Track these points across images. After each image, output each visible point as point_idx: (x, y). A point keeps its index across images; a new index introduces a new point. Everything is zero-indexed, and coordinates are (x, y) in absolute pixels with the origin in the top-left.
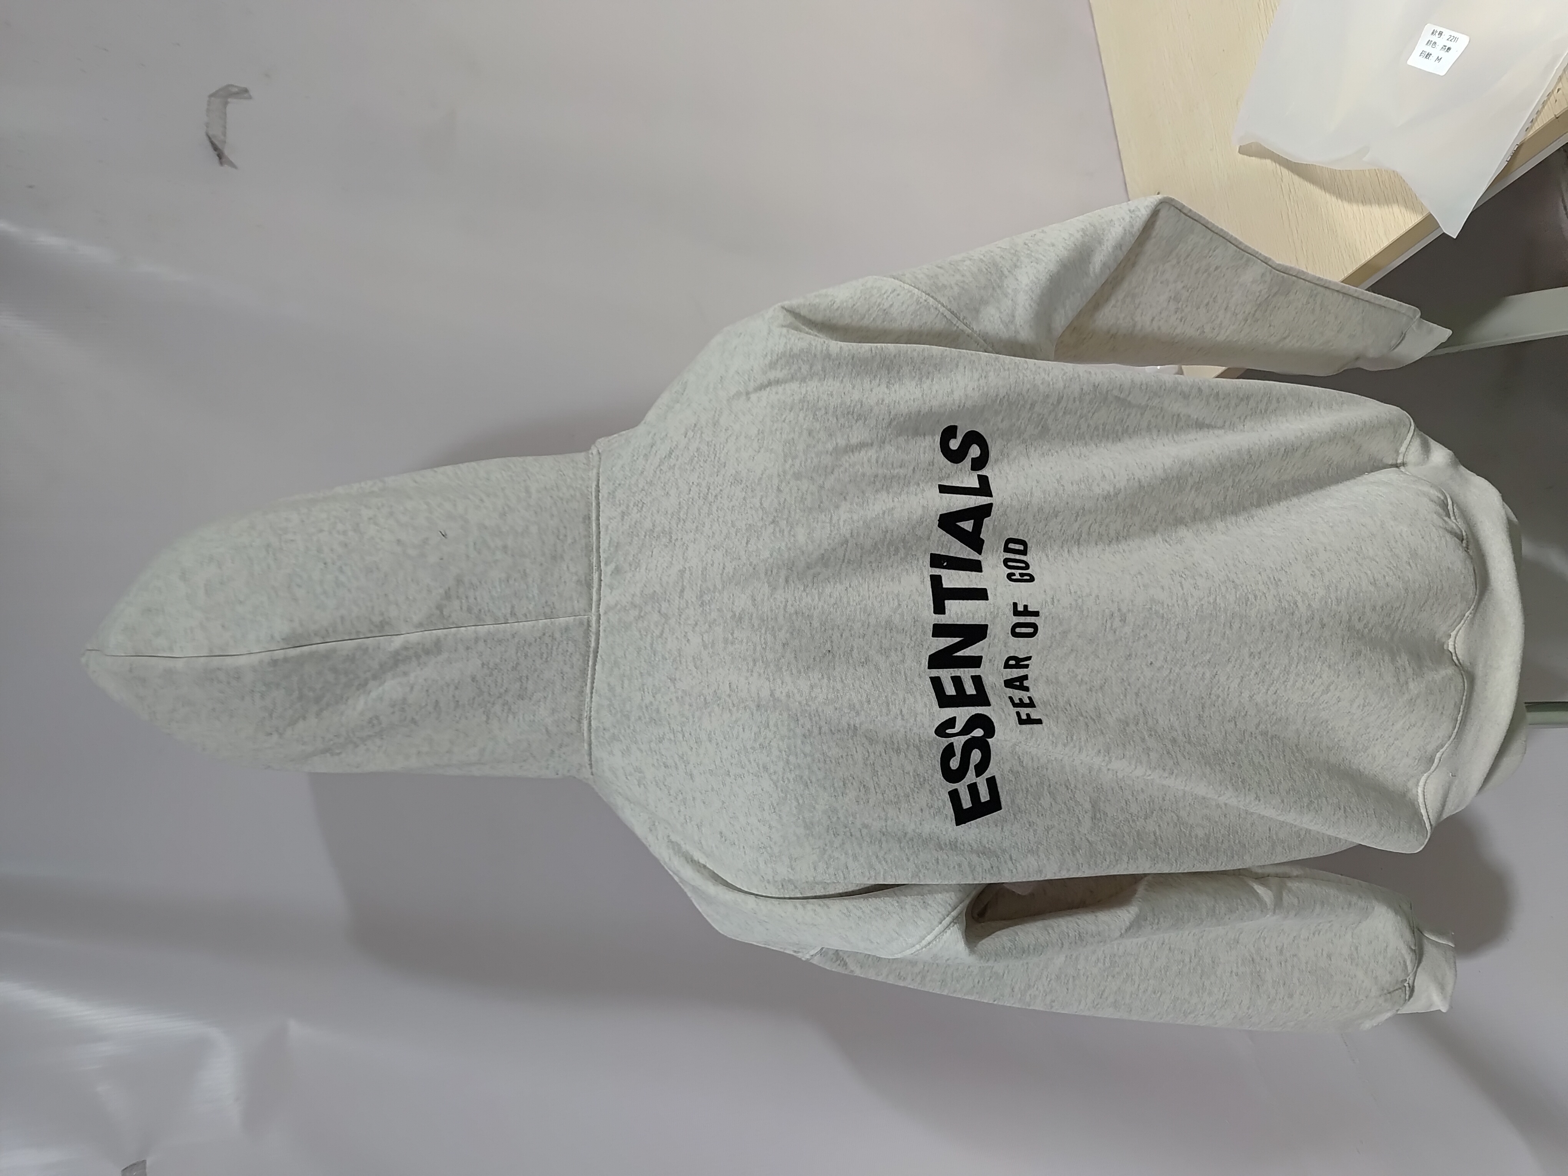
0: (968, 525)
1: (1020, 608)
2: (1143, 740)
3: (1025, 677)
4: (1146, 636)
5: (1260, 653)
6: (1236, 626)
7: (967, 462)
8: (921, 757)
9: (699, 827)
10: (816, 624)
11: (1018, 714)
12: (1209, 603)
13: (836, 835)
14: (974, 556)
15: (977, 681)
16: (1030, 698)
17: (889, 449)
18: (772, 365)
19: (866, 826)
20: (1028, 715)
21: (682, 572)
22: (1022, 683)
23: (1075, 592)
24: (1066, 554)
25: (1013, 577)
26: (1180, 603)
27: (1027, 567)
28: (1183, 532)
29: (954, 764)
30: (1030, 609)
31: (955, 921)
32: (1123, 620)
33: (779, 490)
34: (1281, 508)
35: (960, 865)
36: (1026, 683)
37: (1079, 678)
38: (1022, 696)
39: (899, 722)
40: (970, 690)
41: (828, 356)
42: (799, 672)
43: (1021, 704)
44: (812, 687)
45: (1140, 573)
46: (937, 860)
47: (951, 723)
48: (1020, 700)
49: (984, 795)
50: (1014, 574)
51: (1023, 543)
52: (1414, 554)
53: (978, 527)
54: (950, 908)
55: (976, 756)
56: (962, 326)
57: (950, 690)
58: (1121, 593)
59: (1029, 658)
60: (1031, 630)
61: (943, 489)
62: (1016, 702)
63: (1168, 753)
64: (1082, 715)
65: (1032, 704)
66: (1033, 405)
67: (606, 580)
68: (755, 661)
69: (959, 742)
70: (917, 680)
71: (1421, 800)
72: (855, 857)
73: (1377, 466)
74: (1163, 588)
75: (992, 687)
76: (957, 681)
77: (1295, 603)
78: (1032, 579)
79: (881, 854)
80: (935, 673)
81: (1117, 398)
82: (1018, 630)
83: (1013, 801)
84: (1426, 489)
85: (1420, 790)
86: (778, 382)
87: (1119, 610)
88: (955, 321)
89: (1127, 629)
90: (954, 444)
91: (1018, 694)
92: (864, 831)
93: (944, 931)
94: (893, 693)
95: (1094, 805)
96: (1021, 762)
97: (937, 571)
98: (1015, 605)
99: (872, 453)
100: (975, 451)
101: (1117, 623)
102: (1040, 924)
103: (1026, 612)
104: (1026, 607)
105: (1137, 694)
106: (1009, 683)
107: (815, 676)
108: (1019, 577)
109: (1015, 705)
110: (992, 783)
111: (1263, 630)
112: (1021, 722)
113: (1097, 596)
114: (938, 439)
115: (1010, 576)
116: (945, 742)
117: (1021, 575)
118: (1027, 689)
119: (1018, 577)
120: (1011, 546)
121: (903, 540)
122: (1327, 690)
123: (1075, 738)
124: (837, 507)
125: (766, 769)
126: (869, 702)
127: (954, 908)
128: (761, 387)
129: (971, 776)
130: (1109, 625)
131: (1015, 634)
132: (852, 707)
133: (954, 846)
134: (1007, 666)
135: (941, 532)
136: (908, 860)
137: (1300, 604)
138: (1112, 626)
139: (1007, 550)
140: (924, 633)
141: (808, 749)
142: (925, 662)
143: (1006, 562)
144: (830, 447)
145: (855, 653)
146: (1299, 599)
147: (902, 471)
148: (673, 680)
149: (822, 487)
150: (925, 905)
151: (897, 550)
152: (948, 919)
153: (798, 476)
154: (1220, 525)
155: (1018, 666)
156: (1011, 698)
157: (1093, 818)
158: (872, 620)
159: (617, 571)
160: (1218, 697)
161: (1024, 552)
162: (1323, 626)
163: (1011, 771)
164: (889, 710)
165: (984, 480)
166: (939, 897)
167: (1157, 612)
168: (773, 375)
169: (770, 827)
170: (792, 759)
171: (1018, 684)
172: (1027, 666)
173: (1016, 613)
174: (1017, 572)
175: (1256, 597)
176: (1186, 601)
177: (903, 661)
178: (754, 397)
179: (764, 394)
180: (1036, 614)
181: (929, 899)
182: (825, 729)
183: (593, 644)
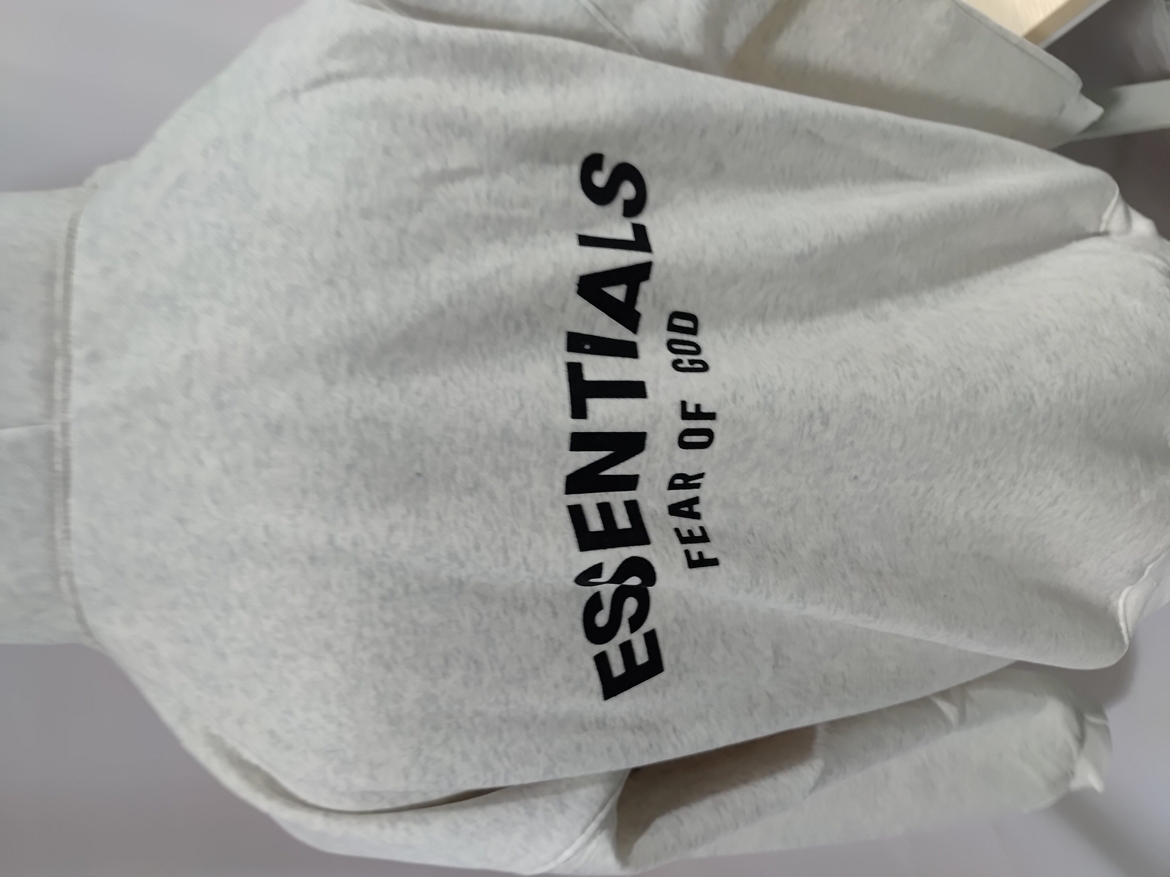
0: (618, 292)
1: (691, 409)
2: (844, 576)
3: (696, 500)
4: (852, 443)
5: (986, 461)
6: (962, 427)
7: (617, 206)
8: (555, 614)
9: (240, 723)
10: (396, 435)
11: (687, 553)
12: (932, 397)
13: (436, 729)
14: (625, 335)
15: (632, 507)
16: (702, 529)
17: (507, 180)
18: (333, 53)
19: (479, 714)
20: (700, 554)
21: (187, 358)
22: (691, 509)
23: (764, 386)
24: (747, 334)
25: (680, 366)
26: (897, 398)
27: (698, 351)
28: (888, 307)
29: (602, 619)
30: (704, 410)
31: (602, 827)
32: (825, 422)
33: (338, 234)
34: (991, 278)
35: (609, 750)
36: (696, 508)
37: (765, 498)
38: (692, 527)
39: (523, 573)
40: (623, 522)
41: (415, 42)
42: (373, 506)
43: (691, 539)
44: (392, 529)
45: (845, 360)
46: (579, 748)
47: (596, 570)
48: (690, 532)
49: (641, 656)
50: (680, 361)
51: (693, 318)
52: (1151, 335)
53: (632, 295)
54: (596, 808)
55: (631, 605)
56: (610, 28)
57: (595, 524)
58: (822, 385)
59: (701, 476)
60: (704, 439)
61: (585, 241)
62: (684, 536)
63: (874, 590)
64: (769, 549)
65: (704, 538)
66: (704, 132)
67: (77, 370)
68: (304, 492)
69: (607, 591)
70: (548, 511)
71: (1120, 612)
72: (465, 756)
73: (1082, 235)
74: (875, 378)
75: (652, 517)
76: (605, 510)
77: (1032, 396)
78: (705, 368)
79: (501, 748)
80: (575, 499)
81: (809, 132)
82: (688, 439)
83: (678, 660)
84: (1150, 258)
85: (1121, 602)
86: (340, 76)
87: (821, 409)
88: (601, 19)
89: (830, 435)
90: (600, 179)
91: (686, 524)
92: (477, 720)
93: (588, 842)
94: (514, 532)
95: (776, 651)
96: (687, 605)
97: (576, 357)
98: (684, 404)
99: (481, 184)
100: (628, 191)
101: (817, 426)
102: (708, 802)
103: (699, 414)
104: (698, 406)
105: (835, 516)
106: (675, 510)
107: (397, 511)
108: (689, 366)
109: (683, 540)
110: (651, 638)
111: (993, 432)
112: (692, 564)
113: (793, 392)
114: (576, 170)
115: (676, 365)
116: (588, 592)
117: (691, 362)
118: (697, 516)
119: (686, 365)
120: (678, 322)
121: (527, 312)
122: (1055, 502)
123: (761, 581)
124: (427, 261)
125: (328, 646)
126: (477, 548)
127: (602, 808)
128: (317, 84)
129: (624, 633)
130: (806, 430)
131: (683, 445)
132: (453, 556)
133: (601, 724)
134: (672, 486)
135: (581, 301)
136: (539, 751)
137: (1037, 397)
138: (810, 430)
139: (671, 327)
140: (558, 445)
141: (389, 616)
142: (560, 485)
143: (670, 344)
144: (417, 171)
145: (459, 477)
146: (1035, 390)
147: (525, 213)
148: (181, 521)
149: (403, 231)
150: (563, 808)
151: (518, 327)
152: (594, 825)
153: (366, 214)
154: (928, 298)
155: (686, 486)
156: (677, 531)
157: (776, 666)
158: (483, 429)
159: (94, 357)
160: (929, 514)
161: (694, 331)
162: (1061, 425)
163: (676, 620)
164: (507, 559)
165: (640, 231)
166: (583, 793)
167: (868, 411)
168: (334, 66)
169: (340, 725)
170: (366, 631)
171: (686, 509)
172: (698, 486)
173: (686, 415)
174: (685, 358)
175: (986, 389)
176: (904, 395)
177: (529, 485)
178: (304, 98)
179: (319, 93)
180: (712, 416)
181: (569, 799)
182: (415, 586)
183: (59, 467)
